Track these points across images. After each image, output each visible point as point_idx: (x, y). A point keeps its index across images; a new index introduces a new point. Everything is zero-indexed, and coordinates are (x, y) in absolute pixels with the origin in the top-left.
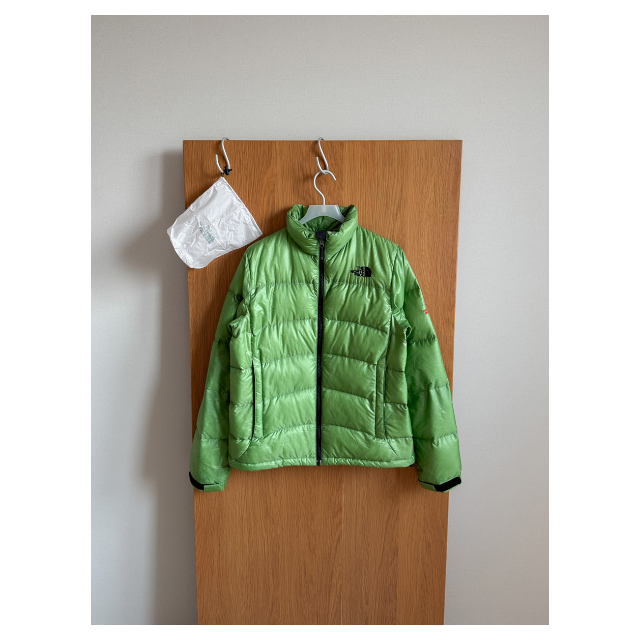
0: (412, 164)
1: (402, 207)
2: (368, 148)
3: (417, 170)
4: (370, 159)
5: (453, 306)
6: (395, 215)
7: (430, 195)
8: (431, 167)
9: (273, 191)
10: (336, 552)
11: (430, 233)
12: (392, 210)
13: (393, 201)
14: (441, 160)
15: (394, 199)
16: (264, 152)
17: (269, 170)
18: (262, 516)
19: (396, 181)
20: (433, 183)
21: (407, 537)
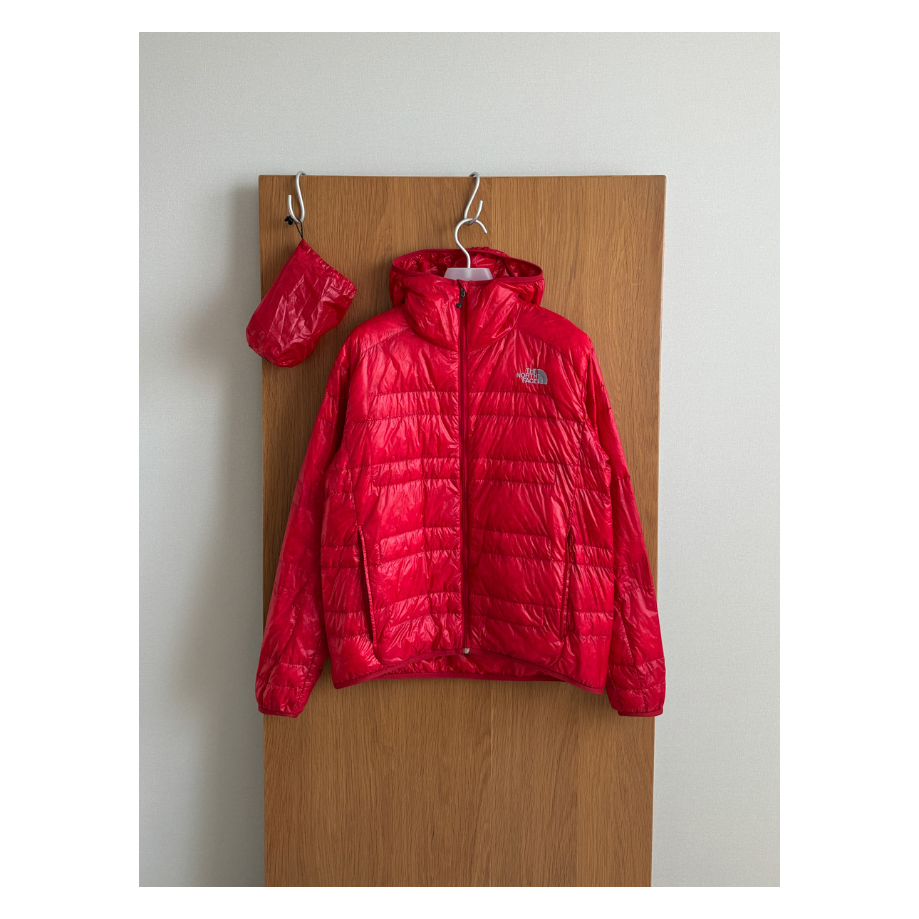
0: (592, 211)
1: (577, 273)
2: (528, 187)
3: (599, 218)
5: (656, 418)
6: (567, 284)
7: (618, 255)
8: (620, 213)
10: (481, 800)
11: (619, 312)
12: (564, 276)
13: (565, 264)
14: (634, 204)
15: (565, 261)
16: (377, 192)
17: (383, 218)
18: (367, 741)
19: (568, 235)
20: (623, 238)
21: (591, 777)
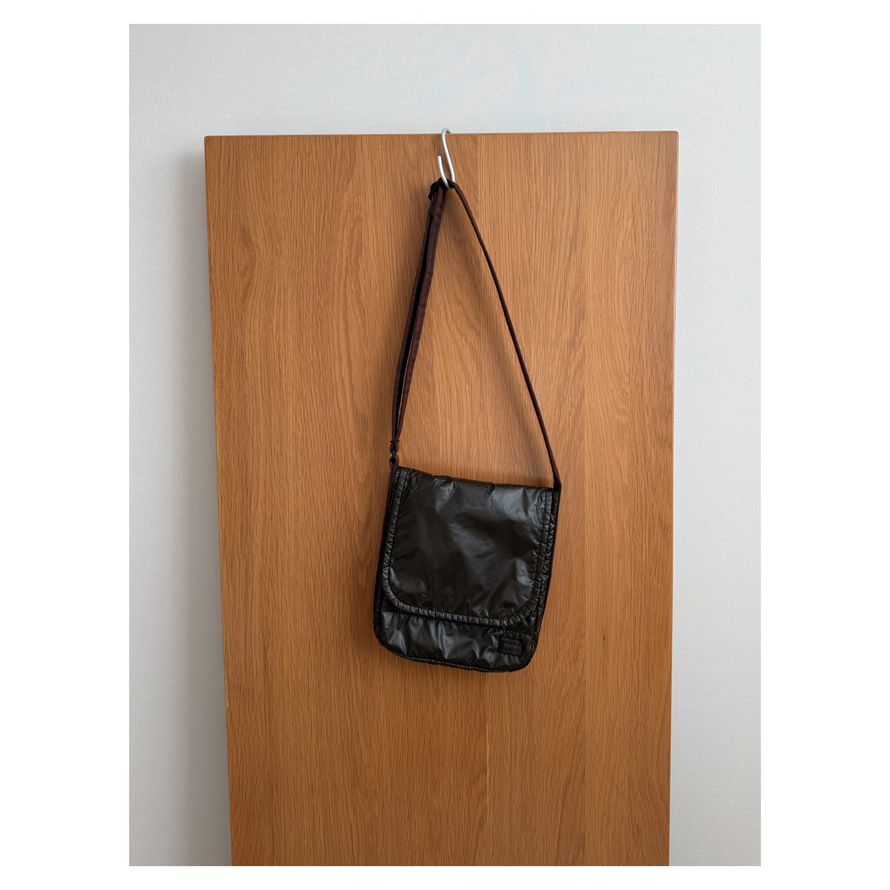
0: (594, 173)
1: (578, 245)
2: (520, 145)
3: (602, 181)
4: (523, 163)
5: (670, 412)
6: (567, 257)
7: (625, 223)
8: (626, 175)
9: (359, 219)
10: (477, 846)
11: (627, 288)
12: (562, 250)
13: (564, 235)
14: (642, 163)
15: (564, 231)
16: (343, 153)
17: (351, 184)
18: (347, 786)
19: (567, 200)
20: (630, 204)
21: (600, 816)
